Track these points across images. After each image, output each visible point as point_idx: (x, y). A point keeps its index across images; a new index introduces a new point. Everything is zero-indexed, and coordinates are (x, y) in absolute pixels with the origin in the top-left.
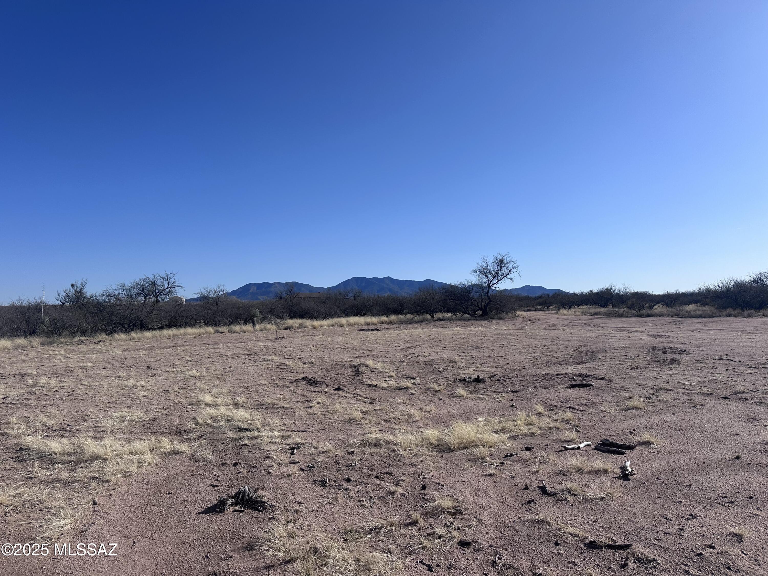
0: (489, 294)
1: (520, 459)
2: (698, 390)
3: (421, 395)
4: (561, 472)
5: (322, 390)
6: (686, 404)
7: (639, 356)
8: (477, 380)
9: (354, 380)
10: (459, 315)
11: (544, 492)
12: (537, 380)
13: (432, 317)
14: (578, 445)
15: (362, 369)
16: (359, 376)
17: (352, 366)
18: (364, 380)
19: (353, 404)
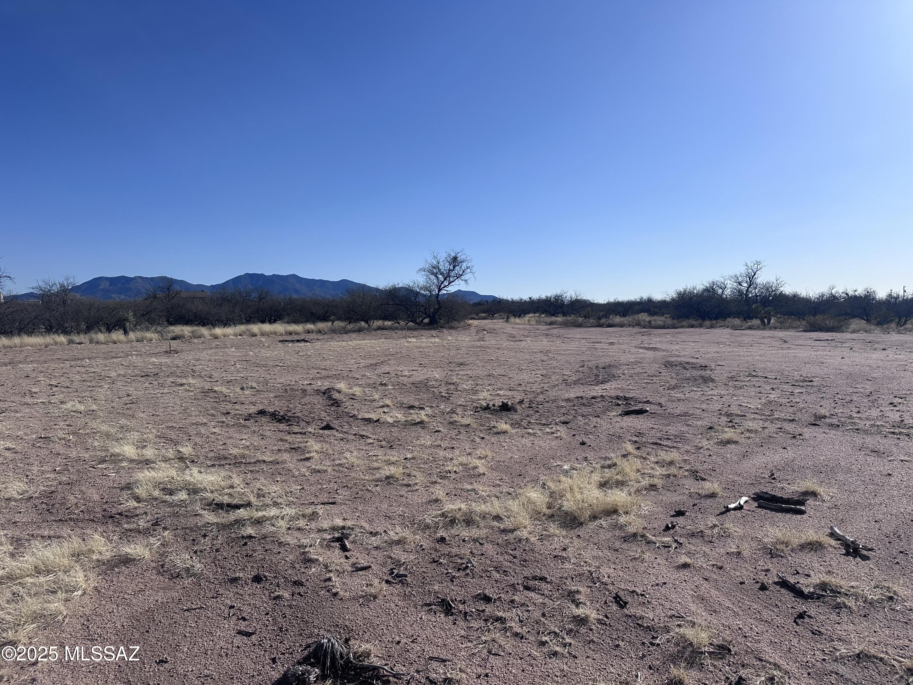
0: (439, 299)
1: (689, 532)
2: (774, 415)
3: (450, 432)
4: (771, 551)
5: (304, 431)
6: (781, 434)
7: (660, 373)
8: (505, 408)
9: (337, 413)
10: (402, 323)
11: (798, 593)
12: (574, 405)
13: (369, 326)
14: (738, 503)
15: (336, 396)
16: (339, 406)
17: (318, 391)
18: (352, 412)
19: (366, 450)
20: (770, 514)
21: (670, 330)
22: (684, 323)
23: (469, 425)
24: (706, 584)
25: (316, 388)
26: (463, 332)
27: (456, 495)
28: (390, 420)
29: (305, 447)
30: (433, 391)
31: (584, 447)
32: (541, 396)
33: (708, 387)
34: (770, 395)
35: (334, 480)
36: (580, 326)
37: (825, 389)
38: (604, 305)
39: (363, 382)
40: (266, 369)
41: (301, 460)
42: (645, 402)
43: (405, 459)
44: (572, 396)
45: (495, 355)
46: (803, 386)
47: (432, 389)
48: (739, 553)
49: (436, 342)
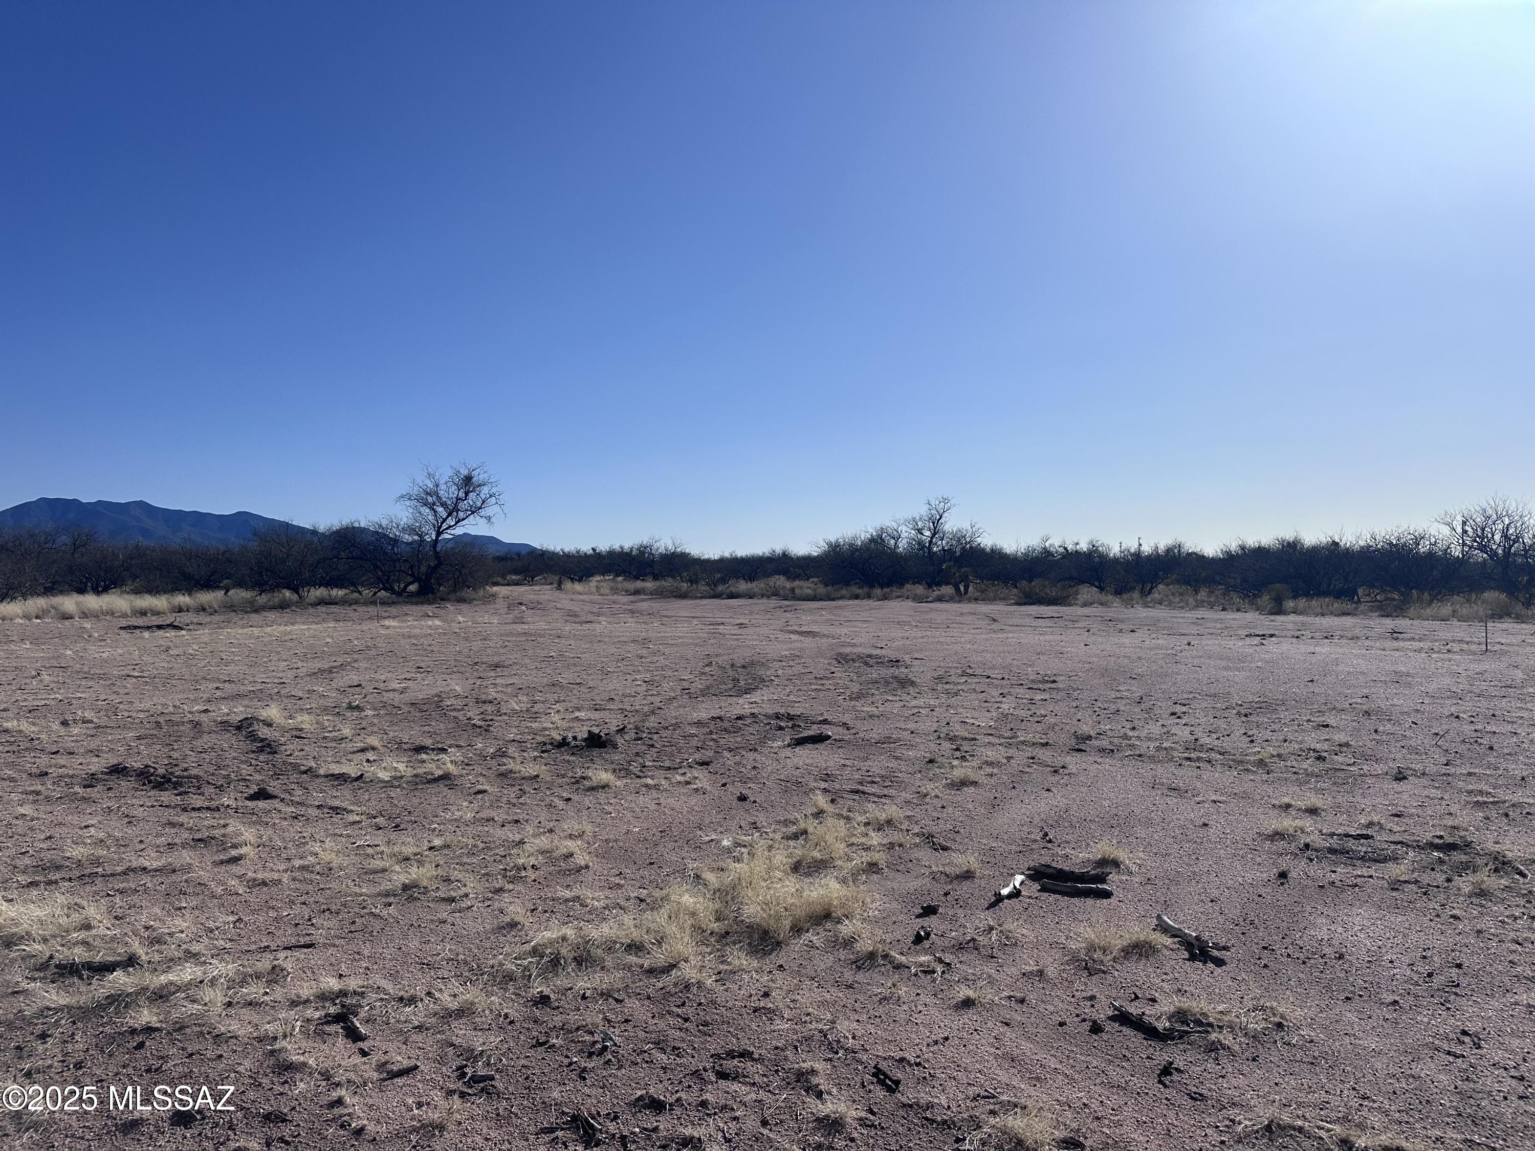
0: (438, 549)
1: (953, 942)
2: (1018, 737)
3: (506, 792)
4: (1086, 964)
5: (214, 804)
6: (1035, 767)
7: (833, 673)
8: (595, 742)
9: (274, 765)
10: (367, 593)
11: (1150, 1032)
12: (711, 733)
13: (300, 597)
14: (1012, 885)
15: (264, 732)
16: (275, 752)
17: (225, 725)
18: (305, 762)
19: (349, 836)
20: (1064, 901)
21: (825, 603)
22: (844, 592)
23: (537, 776)
24: (1009, 1033)
25: (219, 719)
26: (483, 607)
27: (546, 911)
28: (384, 776)
29: (224, 836)
30: (455, 717)
31: (746, 805)
32: (652, 718)
33: (908, 694)
34: (1002, 706)
35: (302, 899)
36: (683, 596)
37: (1076, 694)
38: (715, 562)
39: (313, 705)
40: (108, 683)
41: (222, 862)
42: (821, 722)
43: (431, 848)
44: (704, 715)
45: (554, 648)
46: (1044, 690)
47: (452, 714)
48: (1041, 973)
49: (437, 627)
